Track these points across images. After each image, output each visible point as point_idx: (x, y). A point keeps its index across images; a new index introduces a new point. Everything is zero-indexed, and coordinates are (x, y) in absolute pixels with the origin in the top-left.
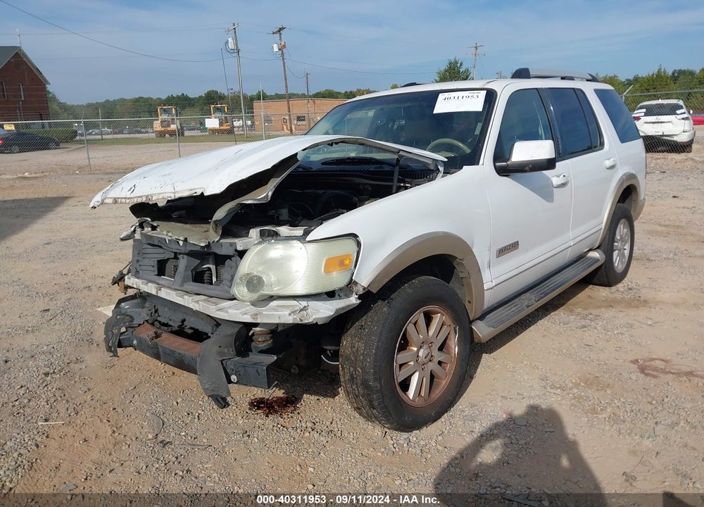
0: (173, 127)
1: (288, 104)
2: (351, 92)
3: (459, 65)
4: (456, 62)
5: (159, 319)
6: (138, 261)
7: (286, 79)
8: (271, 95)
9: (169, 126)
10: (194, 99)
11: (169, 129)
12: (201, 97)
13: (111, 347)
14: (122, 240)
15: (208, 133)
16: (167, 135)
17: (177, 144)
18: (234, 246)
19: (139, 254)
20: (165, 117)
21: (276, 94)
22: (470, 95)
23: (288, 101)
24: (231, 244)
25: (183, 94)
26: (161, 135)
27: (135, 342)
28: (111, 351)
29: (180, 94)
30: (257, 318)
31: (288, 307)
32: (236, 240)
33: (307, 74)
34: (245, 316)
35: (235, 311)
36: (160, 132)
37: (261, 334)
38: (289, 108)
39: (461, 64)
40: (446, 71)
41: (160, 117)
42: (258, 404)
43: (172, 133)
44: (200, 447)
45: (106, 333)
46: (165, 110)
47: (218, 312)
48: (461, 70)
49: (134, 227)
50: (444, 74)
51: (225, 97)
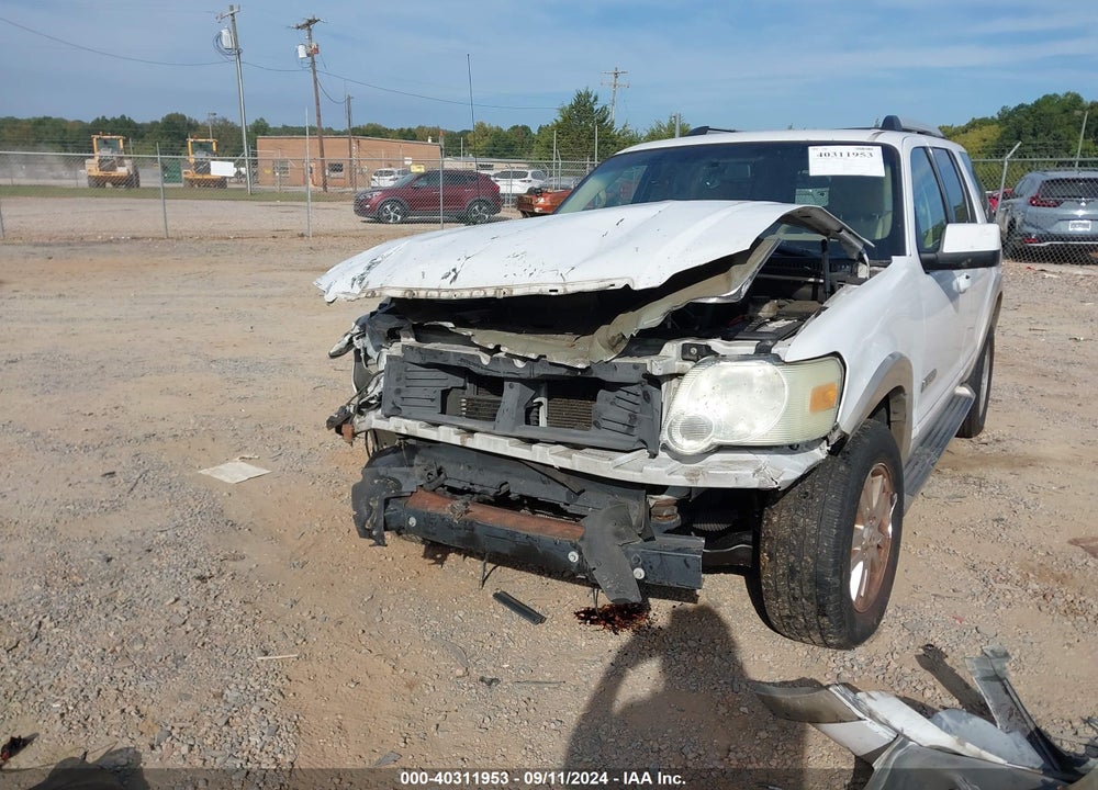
0: (122, 171)
1: (321, 143)
2: (409, 130)
3: (592, 99)
4: (588, 95)
5: (447, 483)
6: (398, 391)
7: (318, 104)
8: (275, 128)
9: (113, 168)
10: (142, 126)
11: (113, 174)
12: (155, 124)
13: (370, 531)
14: (333, 356)
15: (182, 185)
16: (108, 185)
17: (161, 201)
18: (641, 368)
19: (398, 380)
20: (106, 153)
21: (285, 127)
22: (859, 152)
23: (321, 139)
24: (636, 367)
25: (123, 117)
26: (98, 183)
27: (413, 521)
28: (371, 537)
29: (118, 116)
30: (697, 480)
31: (746, 463)
32: (646, 360)
33: (349, 98)
34: (673, 477)
35: (655, 469)
36: (97, 178)
37: (666, 504)
38: (322, 150)
39: (596, 99)
40: (572, 107)
41: (97, 153)
42: (588, 616)
43: (117, 182)
44: (551, 686)
45: (355, 507)
46: (105, 142)
47: (617, 471)
48: (595, 108)
49: (349, 336)
50: (570, 112)
51: (198, 125)
